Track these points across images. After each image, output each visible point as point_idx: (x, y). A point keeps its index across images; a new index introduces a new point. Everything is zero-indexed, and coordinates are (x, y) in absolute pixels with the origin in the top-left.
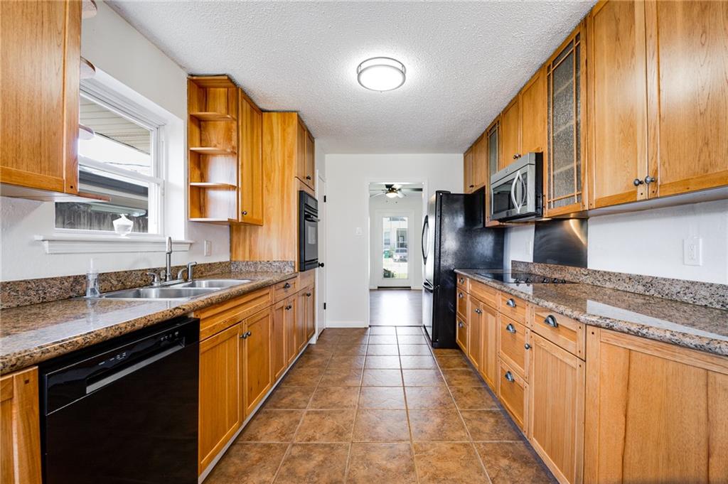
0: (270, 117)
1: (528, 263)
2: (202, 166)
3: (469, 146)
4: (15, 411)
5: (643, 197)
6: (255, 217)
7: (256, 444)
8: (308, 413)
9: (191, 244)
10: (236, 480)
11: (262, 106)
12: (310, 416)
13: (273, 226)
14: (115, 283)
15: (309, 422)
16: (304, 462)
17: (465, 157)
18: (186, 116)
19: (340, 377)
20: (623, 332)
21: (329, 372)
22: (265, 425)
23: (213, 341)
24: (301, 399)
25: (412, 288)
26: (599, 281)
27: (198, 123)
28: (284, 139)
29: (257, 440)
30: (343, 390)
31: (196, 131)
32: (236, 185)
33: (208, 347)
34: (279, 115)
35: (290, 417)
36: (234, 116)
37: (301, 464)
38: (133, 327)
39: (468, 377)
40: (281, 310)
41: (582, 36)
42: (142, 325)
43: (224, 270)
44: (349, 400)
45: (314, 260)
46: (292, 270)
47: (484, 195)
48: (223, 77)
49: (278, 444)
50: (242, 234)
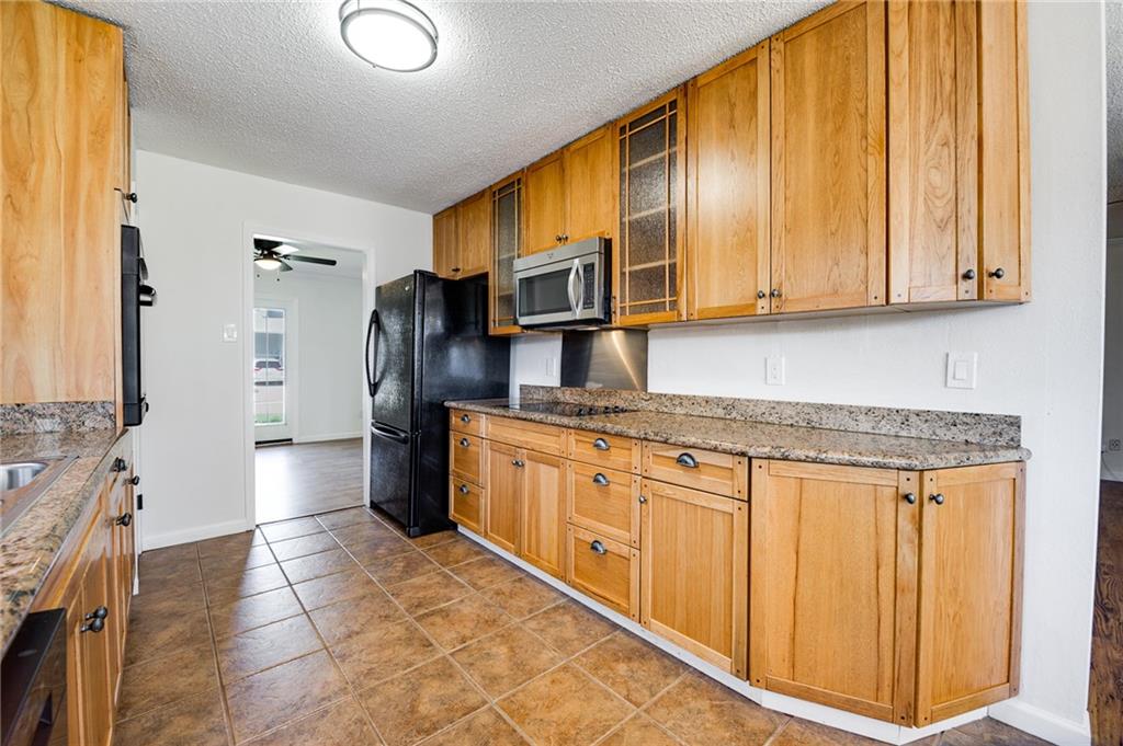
1: (552, 388)
3: (450, 205)
5: (764, 312)
20: (800, 461)
25: (294, 441)
26: (666, 406)
39: (493, 568)
41: (680, 104)
46: (108, 424)
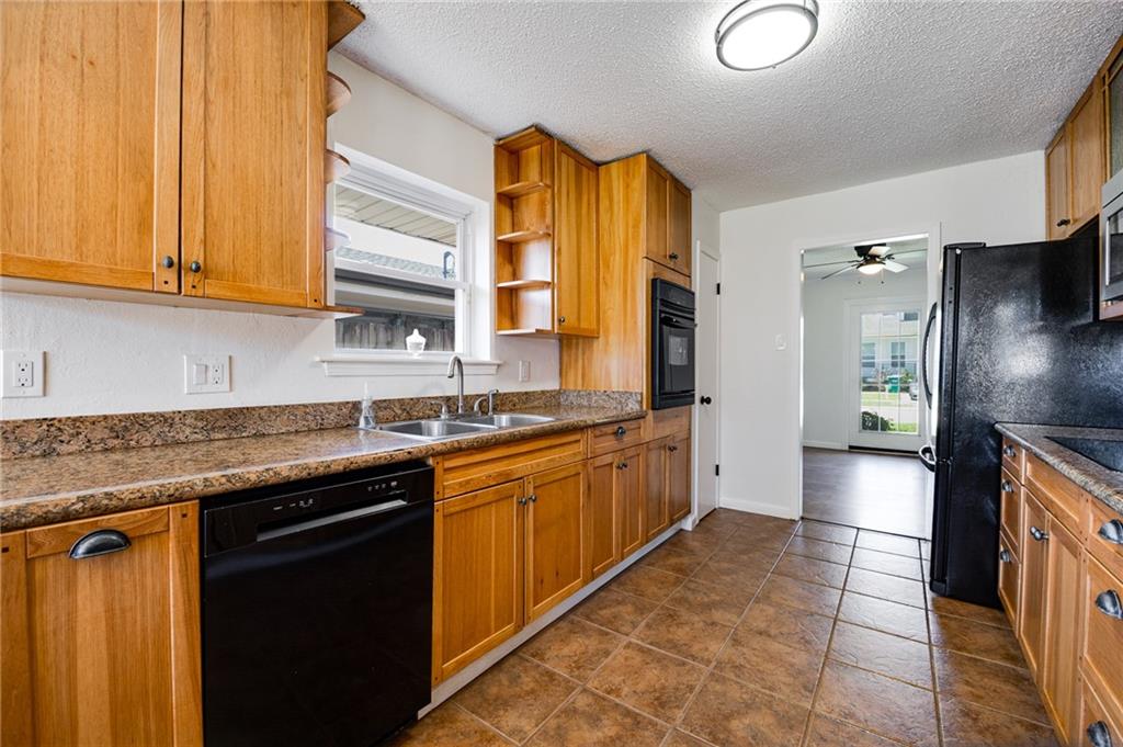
0: (608, 171)
2: (514, 259)
3: (1057, 125)
4: (172, 545)
6: (584, 325)
7: (538, 666)
8: (629, 645)
9: (499, 366)
10: (491, 708)
11: (596, 157)
12: (629, 651)
13: (613, 338)
14: (399, 412)
15: (622, 660)
16: (585, 727)
17: (1048, 157)
18: (493, 196)
19: (706, 600)
21: (692, 586)
22: (562, 640)
23: (466, 501)
24: (628, 617)
27: (508, 201)
28: (627, 200)
29: (542, 659)
30: (701, 624)
31: (506, 213)
32: (549, 280)
33: (458, 509)
34: (621, 164)
35: (600, 643)
36: (548, 182)
37: (579, 728)
38: (328, 469)
39: (1007, 688)
40: (608, 468)
42: (341, 468)
43: (549, 401)
44: (702, 646)
45: (687, 391)
46: (638, 408)
47: (1096, 239)
48: (530, 130)
49: (565, 679)
50: (574, 351)
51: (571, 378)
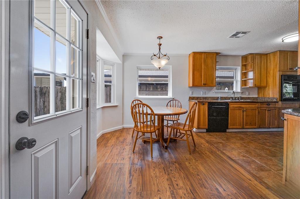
0: (270, 55)
2: (246, 75)
9: (242, 93)
13: (270, 87)
14: (224, 98)
18: (241, 65)
27: (244, 66)
28: (274, 60)
32: (253, 78)
33: (232, 109)
34: (273, 53)
36: (252, 62)
40: (265, 110)
46: (276, 100)
50: (261, 90)
51: (260, 95)
